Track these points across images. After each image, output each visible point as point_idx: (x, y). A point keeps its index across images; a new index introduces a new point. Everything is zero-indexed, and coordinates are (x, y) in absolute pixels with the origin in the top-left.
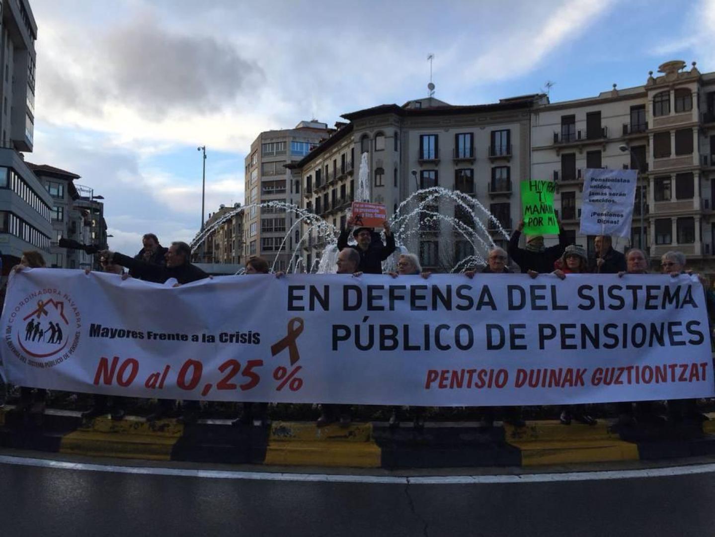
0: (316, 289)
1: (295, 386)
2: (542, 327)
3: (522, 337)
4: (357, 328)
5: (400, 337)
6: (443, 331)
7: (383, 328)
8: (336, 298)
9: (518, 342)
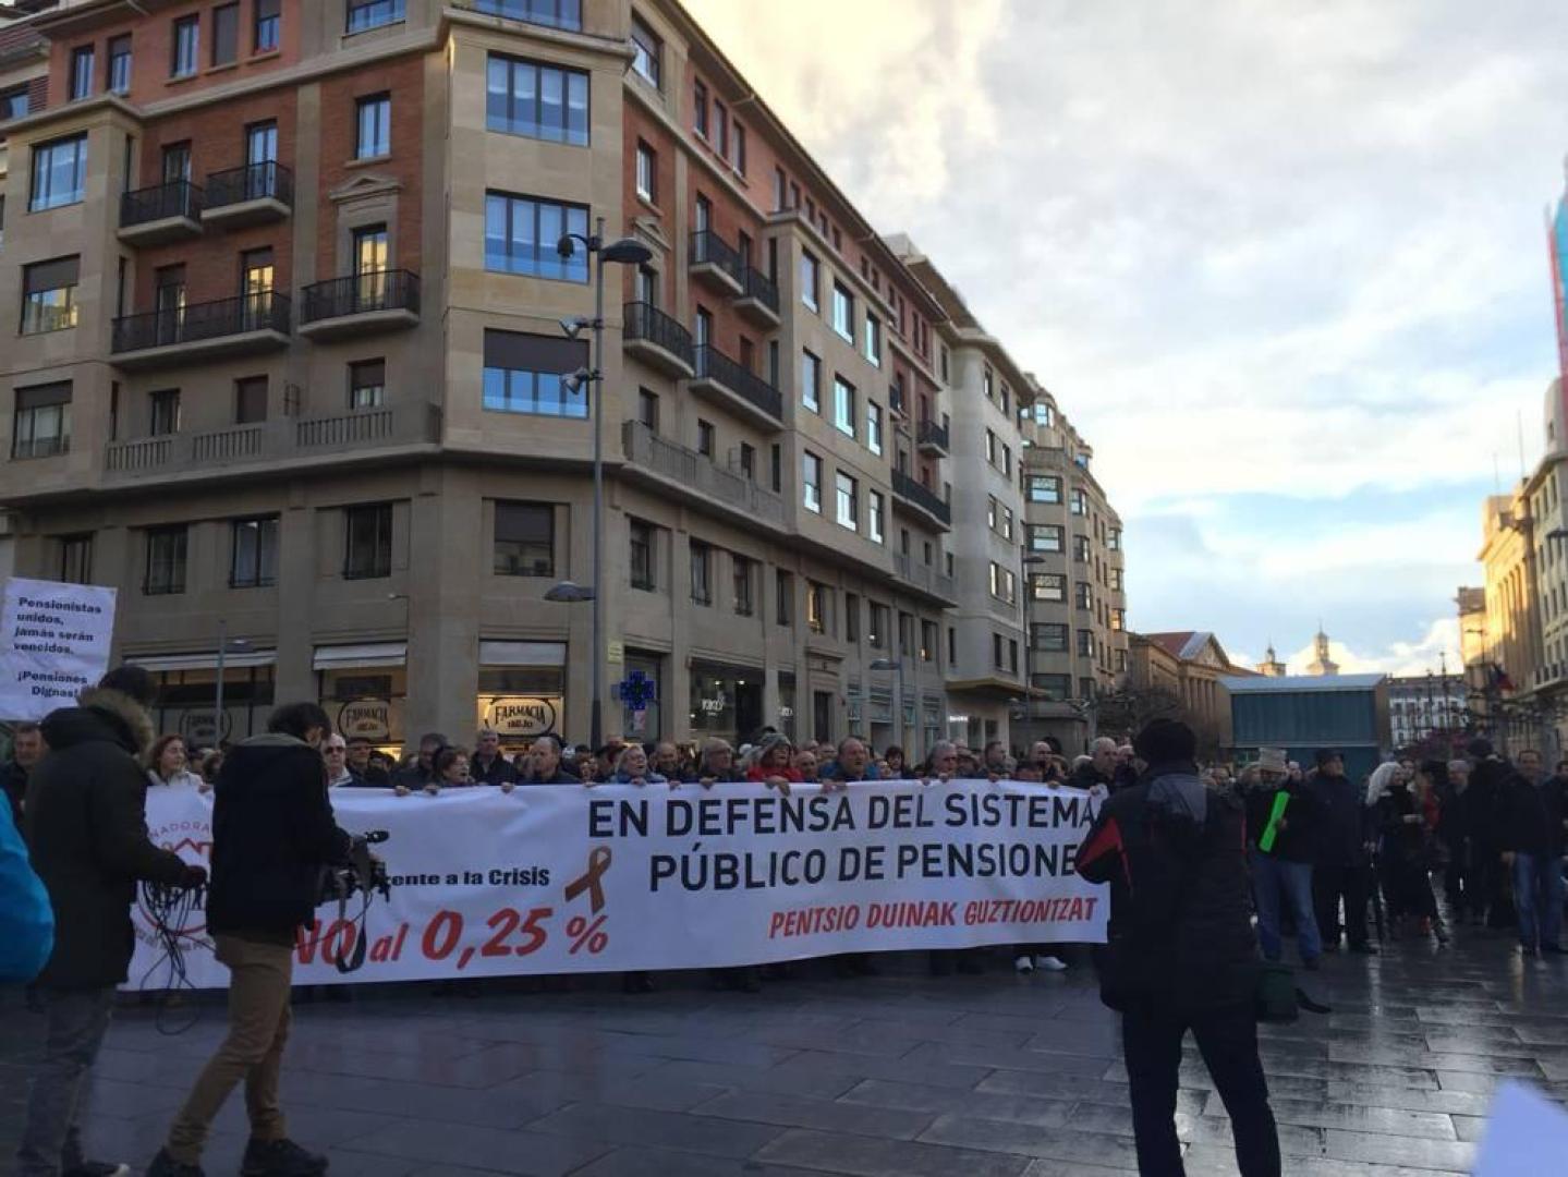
0: (629, 807)
1: (597, 946)
2: (903, 849)
3: (879, 863)
4: (685, 859)
5: (741, 871)
6: (793, 859)
7: (719, 858)
8: (657, 819)
9: (875, 869)
